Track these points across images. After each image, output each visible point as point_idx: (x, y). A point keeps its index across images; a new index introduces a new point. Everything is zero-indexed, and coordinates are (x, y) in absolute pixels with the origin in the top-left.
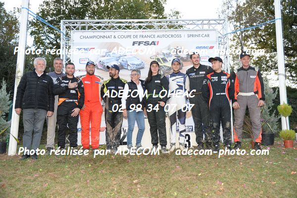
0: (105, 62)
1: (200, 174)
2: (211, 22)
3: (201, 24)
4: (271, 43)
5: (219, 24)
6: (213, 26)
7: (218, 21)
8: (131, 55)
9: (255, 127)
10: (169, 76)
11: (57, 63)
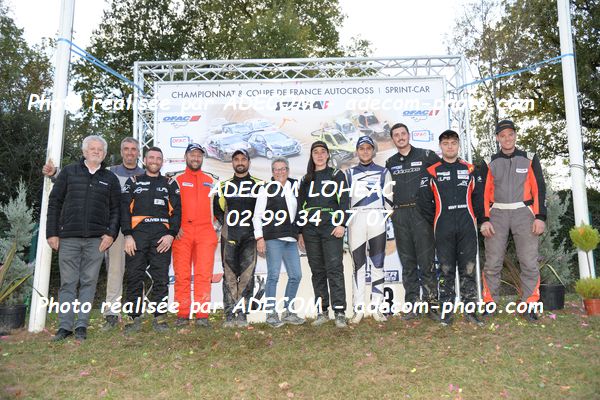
0: (222, 143)
1: (414, 370)
2: (433, 62)
3: (413, 66)
4: (554, 101)
5: (448, 65)
6: (437, 69)
7: (447, 61)
8: (274, 129)
9: (526, 273)
10: (352, 171)
11: (126, 148)
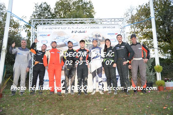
2: (116, 20)
3: (110, 21)
4: (150, 34)
5: (120, 21)
6: (117, 22)
7: (120, 20)
8: (71, 38)
9: (143, 79)
10: (91, 49)
11: (23, 42)
